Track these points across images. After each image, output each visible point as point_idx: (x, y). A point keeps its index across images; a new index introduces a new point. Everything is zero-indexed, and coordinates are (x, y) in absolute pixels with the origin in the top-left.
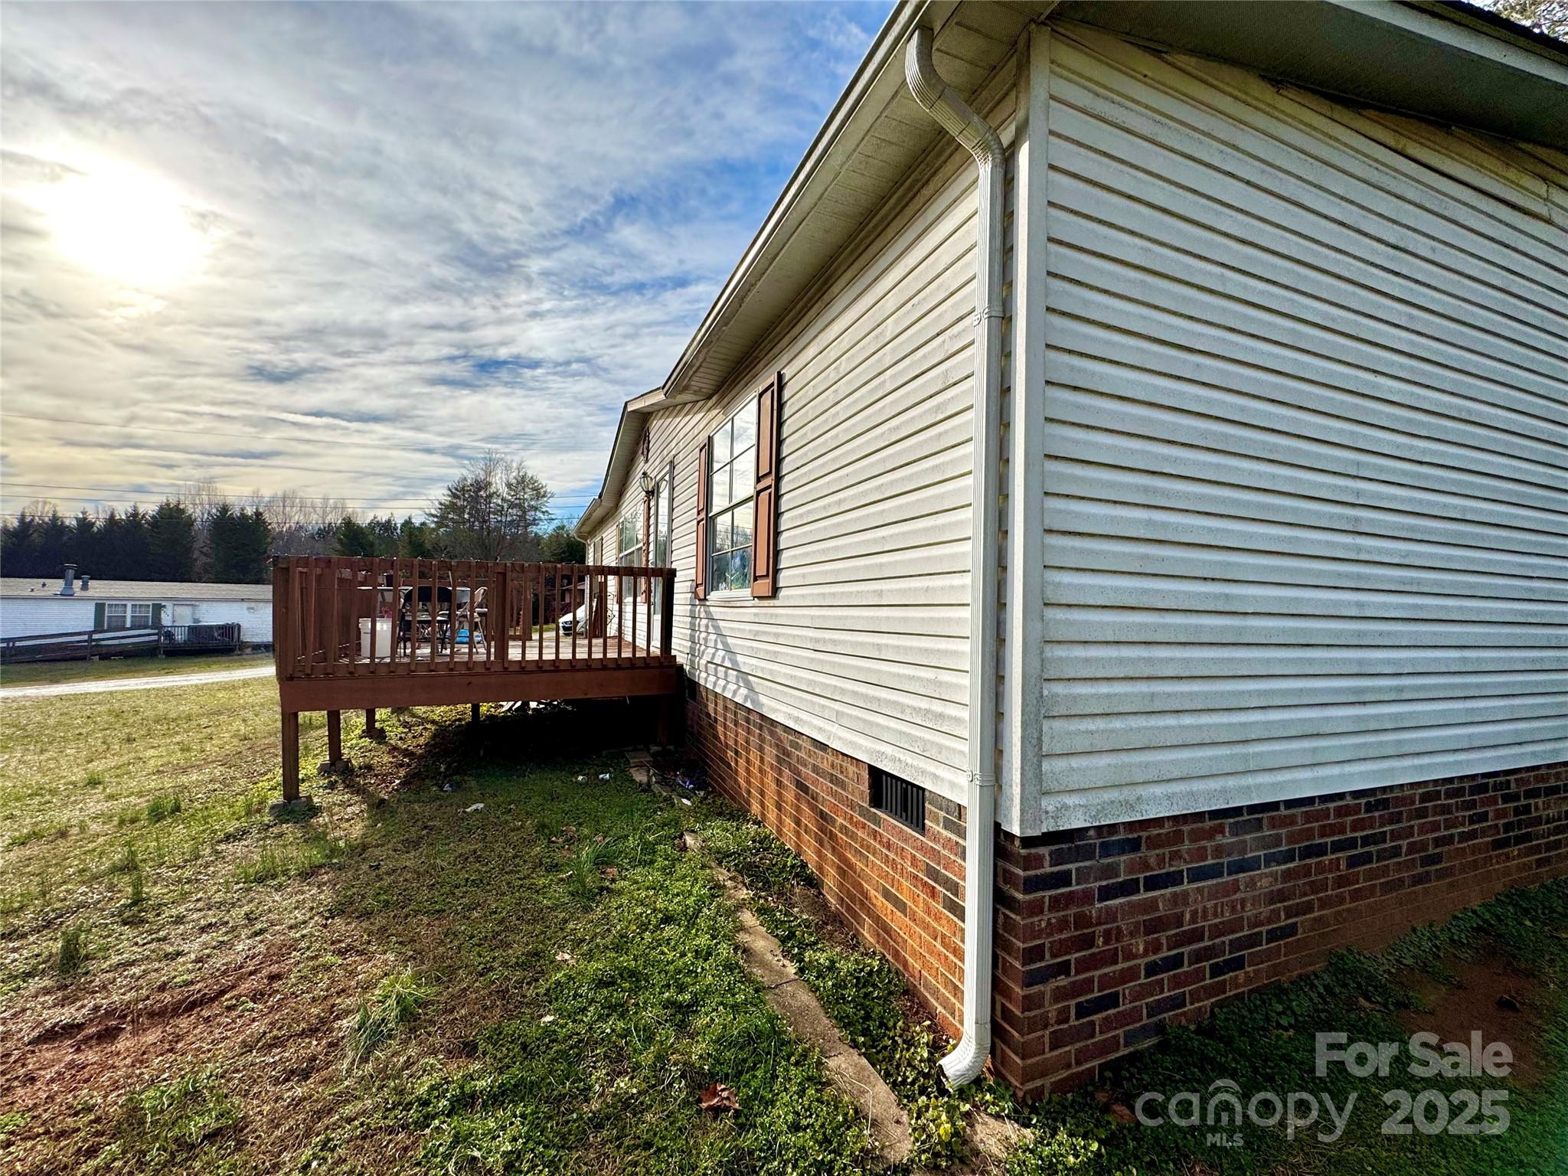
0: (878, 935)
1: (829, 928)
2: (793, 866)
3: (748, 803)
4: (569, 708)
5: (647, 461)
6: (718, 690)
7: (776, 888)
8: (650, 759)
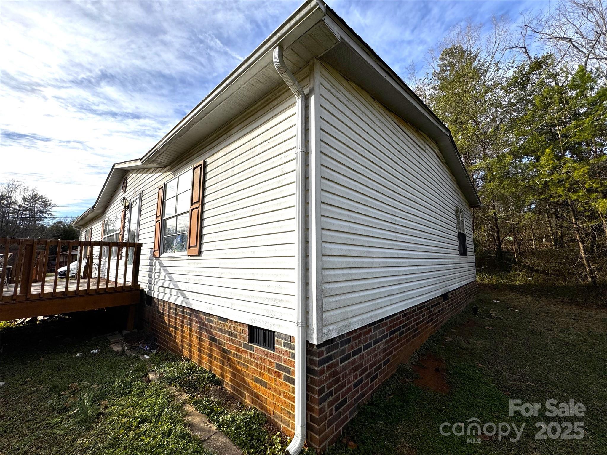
0: (253, 399)
1: (229, 402)
2: (208, 377)
3: (182, 351)
4: (67, 317)
5: (125, 192)
6: (166, 299)
7: (201, 389)
8: (122, 338)
